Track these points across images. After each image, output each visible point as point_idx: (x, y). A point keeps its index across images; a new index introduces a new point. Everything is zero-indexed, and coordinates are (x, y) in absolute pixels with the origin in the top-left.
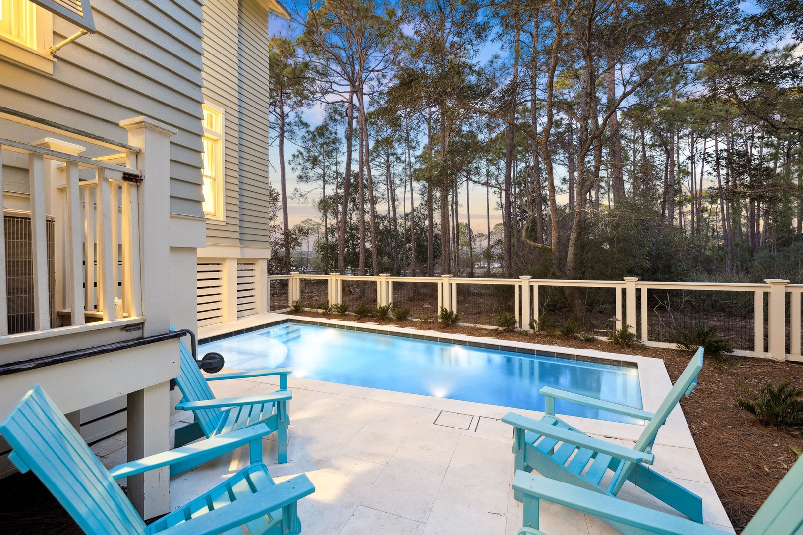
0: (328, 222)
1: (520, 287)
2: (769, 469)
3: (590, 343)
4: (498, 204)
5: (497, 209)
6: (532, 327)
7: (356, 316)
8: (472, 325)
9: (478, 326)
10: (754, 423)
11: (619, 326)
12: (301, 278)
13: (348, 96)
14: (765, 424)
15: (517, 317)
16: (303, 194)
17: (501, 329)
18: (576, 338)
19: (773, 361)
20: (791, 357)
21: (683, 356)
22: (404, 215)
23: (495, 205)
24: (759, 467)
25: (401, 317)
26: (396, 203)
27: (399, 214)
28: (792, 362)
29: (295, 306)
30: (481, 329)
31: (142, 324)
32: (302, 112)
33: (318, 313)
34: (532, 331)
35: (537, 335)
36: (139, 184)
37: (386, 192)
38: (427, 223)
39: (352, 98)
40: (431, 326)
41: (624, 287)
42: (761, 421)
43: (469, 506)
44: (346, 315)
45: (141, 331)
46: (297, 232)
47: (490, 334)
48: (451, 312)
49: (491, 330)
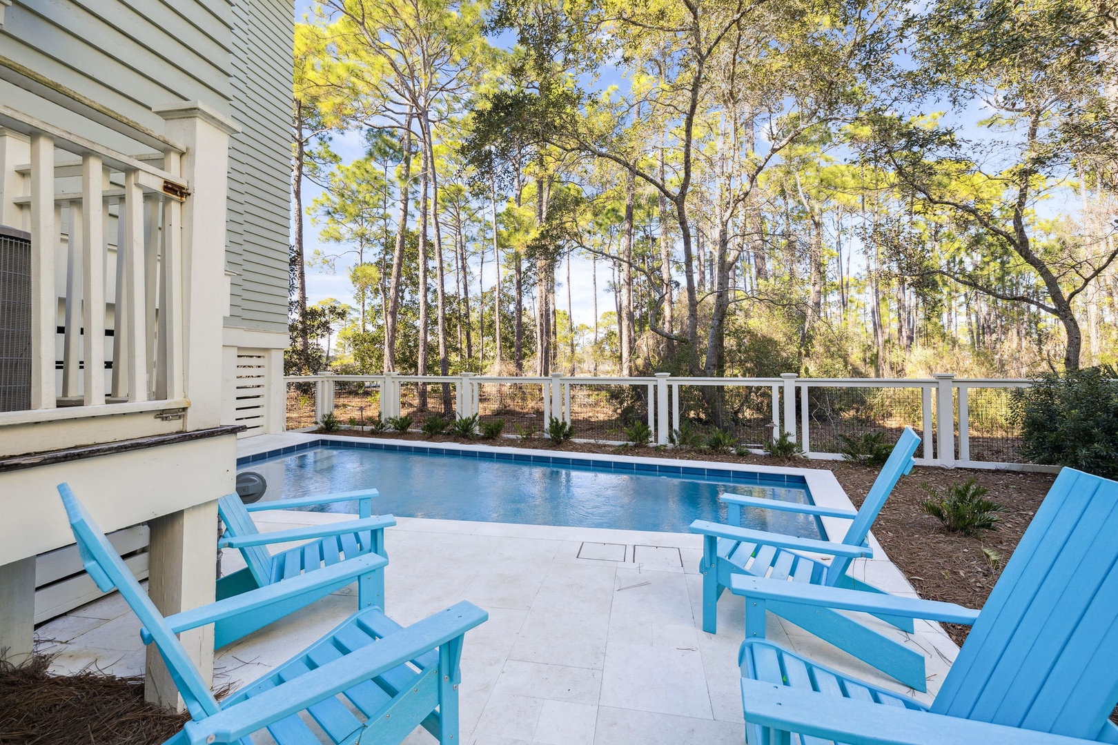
0: (367, 301)
1: (656, 387)
2: (965, 574)
3: (743, 456)
4: (610, 285)
5: (608, 291)
6: (672, 440)
7: (425, 433)
8: (592, 441)
9: (601, 442)
10: (941, 531)
11: (776, 434)
12: (337, 380)
13: (403, 120)
14: (951, 530)
15: (652, 428)
16: (328, 259)
17: (631, 443)
18: (727, 453)
19: (943, 469)
20: (960, 464)
21: (851, 468)
22: (480, 295)
23: (606, 286)
24: (955, 573)
25: (493, 433)
26: (468, 278)
27: (474, 293)
28: (961, 469)
29: (326, 423)
30: (605, 446)
31: (184, 409)
32: (330, 139)
33: (363, 431)
34: (670, 446)
35: (678, 451)
36: (184, 199)
37: (454, 261)
38: (512, 307)
39: (409, 123)
40: (536, 443)
41: (781, 385)
42: (948, 527)
43: (652, 645)
44: (409, 433)
45: (181, 421)
46: (327, 312)
47: (618, 451)
48: (564, 424)
49: (620, 446)
